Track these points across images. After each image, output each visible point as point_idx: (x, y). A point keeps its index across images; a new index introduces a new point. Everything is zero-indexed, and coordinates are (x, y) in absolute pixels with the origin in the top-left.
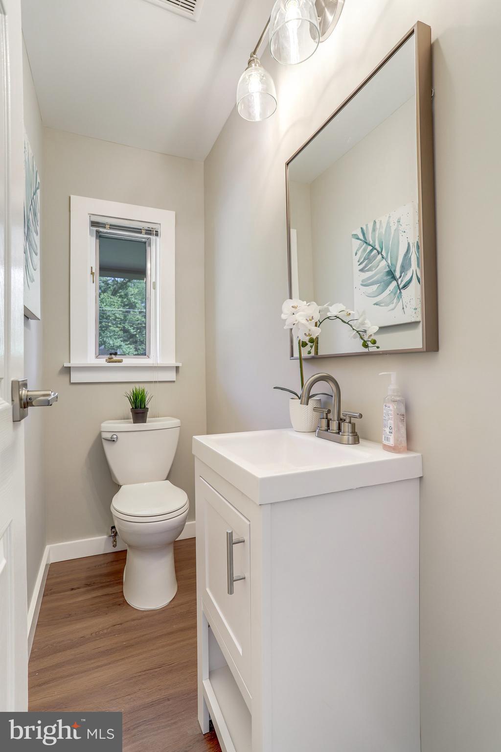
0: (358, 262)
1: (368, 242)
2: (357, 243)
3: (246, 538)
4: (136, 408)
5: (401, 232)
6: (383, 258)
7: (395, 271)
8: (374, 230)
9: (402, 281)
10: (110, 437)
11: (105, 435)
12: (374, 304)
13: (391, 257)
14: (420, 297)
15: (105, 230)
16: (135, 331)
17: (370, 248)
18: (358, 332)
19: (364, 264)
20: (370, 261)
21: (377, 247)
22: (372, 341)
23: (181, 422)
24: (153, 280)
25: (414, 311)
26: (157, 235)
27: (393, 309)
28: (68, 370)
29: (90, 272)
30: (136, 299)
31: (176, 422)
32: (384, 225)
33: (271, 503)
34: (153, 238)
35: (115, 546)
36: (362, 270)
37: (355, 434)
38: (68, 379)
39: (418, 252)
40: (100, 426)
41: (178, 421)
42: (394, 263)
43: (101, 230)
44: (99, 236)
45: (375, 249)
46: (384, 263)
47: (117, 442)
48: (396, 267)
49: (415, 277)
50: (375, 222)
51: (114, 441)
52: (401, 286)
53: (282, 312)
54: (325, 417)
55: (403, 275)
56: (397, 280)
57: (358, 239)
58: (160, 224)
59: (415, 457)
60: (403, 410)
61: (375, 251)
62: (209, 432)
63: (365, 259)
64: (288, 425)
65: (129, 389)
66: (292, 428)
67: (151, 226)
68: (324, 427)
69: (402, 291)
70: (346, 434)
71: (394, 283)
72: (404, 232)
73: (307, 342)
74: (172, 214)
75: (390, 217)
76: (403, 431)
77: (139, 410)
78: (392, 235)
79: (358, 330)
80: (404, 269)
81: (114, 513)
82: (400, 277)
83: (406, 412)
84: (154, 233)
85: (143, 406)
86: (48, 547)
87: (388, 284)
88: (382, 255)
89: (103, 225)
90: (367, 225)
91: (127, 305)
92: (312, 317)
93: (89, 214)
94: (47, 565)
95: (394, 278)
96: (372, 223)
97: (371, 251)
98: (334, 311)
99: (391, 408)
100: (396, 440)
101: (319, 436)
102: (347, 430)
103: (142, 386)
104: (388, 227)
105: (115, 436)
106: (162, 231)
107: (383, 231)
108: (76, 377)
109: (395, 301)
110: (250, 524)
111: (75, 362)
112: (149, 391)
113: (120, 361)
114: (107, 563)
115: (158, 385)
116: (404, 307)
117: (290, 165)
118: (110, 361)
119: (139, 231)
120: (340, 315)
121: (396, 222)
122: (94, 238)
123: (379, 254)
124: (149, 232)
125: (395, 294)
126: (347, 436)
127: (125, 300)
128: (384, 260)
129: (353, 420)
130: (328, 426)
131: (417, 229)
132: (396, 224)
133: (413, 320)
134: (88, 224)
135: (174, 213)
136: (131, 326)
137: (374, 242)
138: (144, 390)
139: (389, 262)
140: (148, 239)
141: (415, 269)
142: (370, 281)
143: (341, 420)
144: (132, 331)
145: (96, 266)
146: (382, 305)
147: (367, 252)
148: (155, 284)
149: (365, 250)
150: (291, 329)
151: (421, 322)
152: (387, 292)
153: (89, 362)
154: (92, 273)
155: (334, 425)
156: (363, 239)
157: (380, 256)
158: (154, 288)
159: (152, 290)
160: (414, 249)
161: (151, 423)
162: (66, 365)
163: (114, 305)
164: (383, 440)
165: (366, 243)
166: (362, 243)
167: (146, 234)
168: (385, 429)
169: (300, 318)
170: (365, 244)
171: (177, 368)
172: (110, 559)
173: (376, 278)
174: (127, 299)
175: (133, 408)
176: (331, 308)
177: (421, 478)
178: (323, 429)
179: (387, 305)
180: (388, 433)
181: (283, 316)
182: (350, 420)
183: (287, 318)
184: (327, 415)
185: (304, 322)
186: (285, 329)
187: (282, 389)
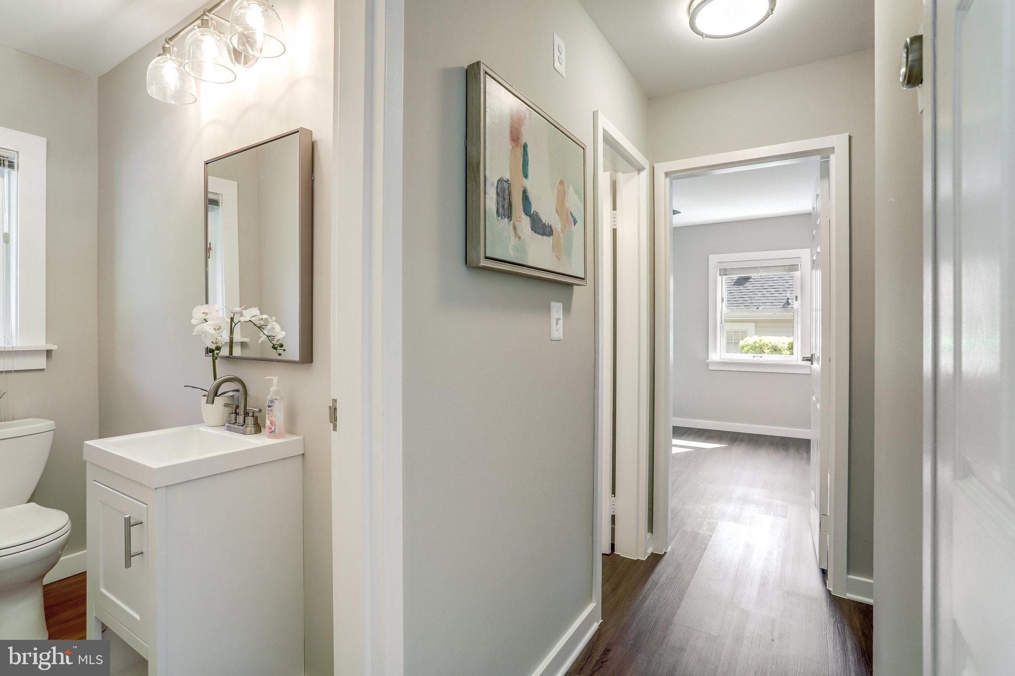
3: (144, 520)
18: (267, 336)
22: (280, 345)
24: (4, 230)
26: (11, 167)
31: (45, 424)
33: (166, 486)
34: (5, 170)
37: (257, 426)
41: (52, 422)
53: (191, 317)
54: (233, 411)
58: (17, 152)
59: (298, 439)
62: (102, 436)
64: (200, 421)
66: (204, 423)
67: (1, 153)
70: (250, 426)
73: (214, 349)
79: (268, 334)
84: (7, 163)
101: (229, 429)
102: (250, 423)
106: (21, 163)
110: (147, 507)
115: (12, 375)
117: (209, 164)
120: (251, 319)
126: (250, 428)
129: (255, 414)
130: (236, 419)
135: (44, 140)
143: (246, 414)
148: (7, 235)
155: (241, 419)
158: (7, 242)
159: (4, 245)
161: (3, 429)
171: (49, 352)
176: (244, 312)
177: (303, 454)
178: (232, 422)
181: (193, 322)
182: (253, 414)
183: (197, 325)
184: (236, 410)
185: (212, 331)
186: (194, 334)
187: (193, 387)
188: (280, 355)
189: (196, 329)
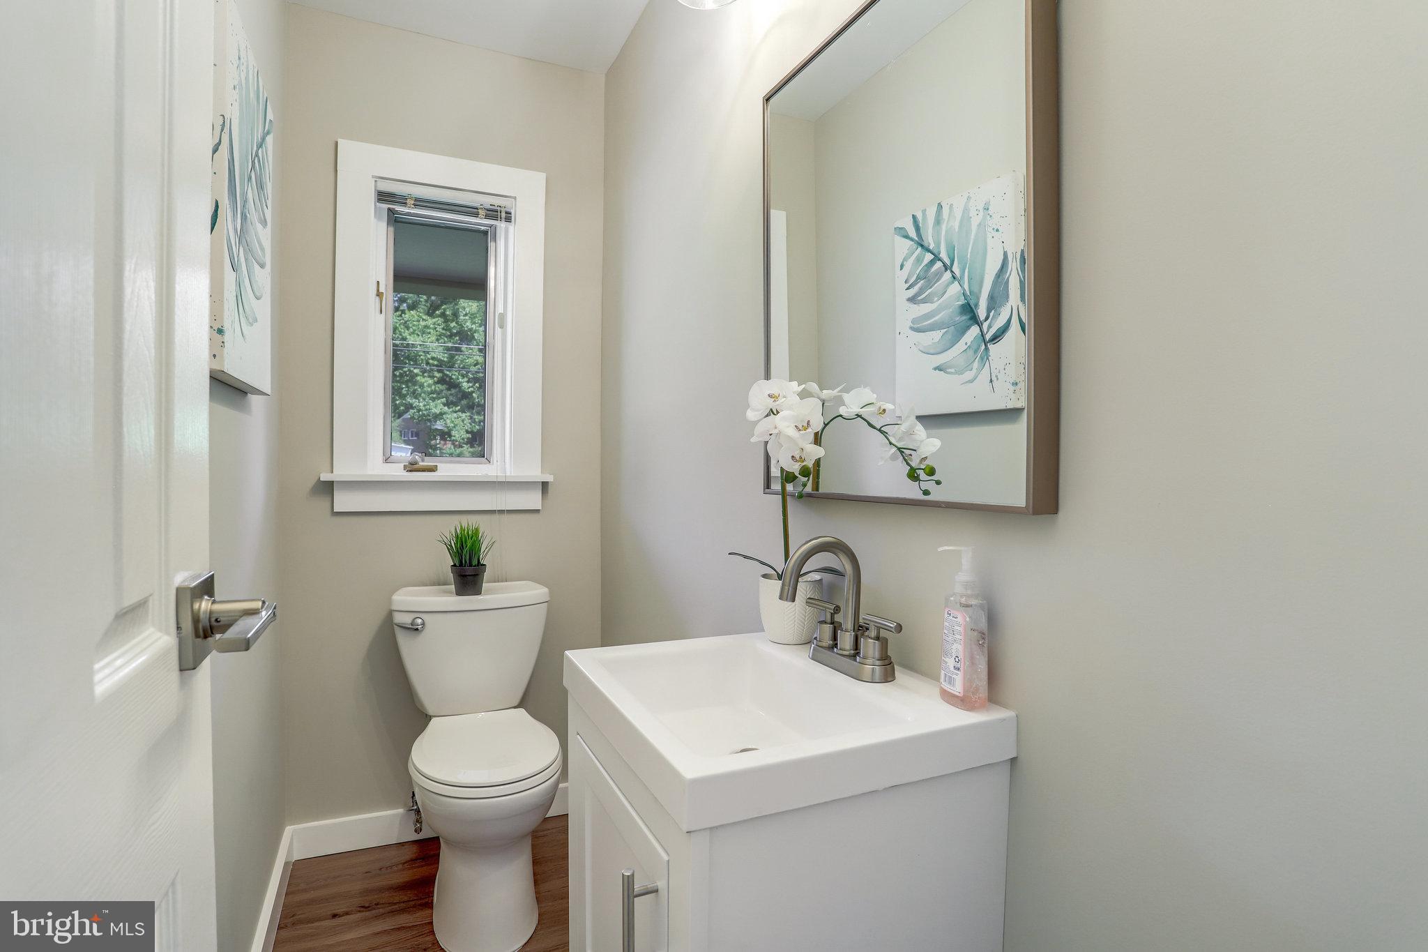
0: (906, 282)
1: (925, 244)
2: (903, 246)
3: (661, 886)
4: (461, 564)
5: (990, 229)
6: (954, 278)
7: (977, 305)
8: (938, 221)
9: (990, 327)
10: (410, 621)
11: (400, 618)
12: (935, 369)
13: (970, 279)
14: (1024, 360)
15: (406, 210)
16: (472, 387)
17: (929, 257)
18: (899, 449)
19: (916, 288)
20: (929, 284)
21: (943, 255)
22: (927, 470)
23: (551, 593)
24: (500, 309)
25: (1012, 388)
26: (508, 219)
27: (971, 381)
28: (327, 488)
29: (375, 292)
30: (474, 323)
31: (537, 592)
32: (958, 214)
33: (711, 829)
34: (501, 225)
35: (418, 831)
36: (912, 300)
37: (887, 662)
38: (328, 504)
39: (1023, 271)
40: (390, 601)
41: (546, 590)
42: (975, 290)
43: (398, 208)
44: (394, 219)
45: (939, 260)
46: (955, 288)
47: (423, 634)
48: (978, 299)
49: (1015, 320)
50: (940, 207)
51: (417, 629)
52: (988, 337)
53: (745, 408)
54: (829, 619)
55: (992, 314)
56: (980, 325)
57: (907, 237)
58: (515, 198)
59: (1004, 719)
60: (983, 624)
61: (939, 265)
63: (918, 278)
65: (449, 527)
66: (764, 633)
67: (497, 201)
68: (828, 642)
69: (990, 346)
70: (869, 661)
71: (975, 330)
72: (997, 230)
73: (797, 474)
74: (541, 178)
75: (969, 198)
76: (982, 667)
77: (469, 571)
78: (973, 233)
79: (899, 445)
80: (995, 301)
81: (416, 777)
82: (987, 319)
83: (988, 628)
84: (503, 215)
85: (475, 562)
86: (289, 830)
87: (963, 331)
88: (952, 272)
89: (402, 200)
90: (924, 212)
91: (456, 335)
92: (809, 421)
93: (373, 177)
94: (286, 864)
95: (974, 319)
96: (935, 208)
97: (932, 263)
98: (852, 403)
99: (960, 619)
100: (968, 683)
101: (816, 658)
102: (870, 652)
103: (473, 521)
104: (966, 219)
105: (419, 621)
106: (519, 213)
107: (956, 225)
108: (344, 501)
109: (976, 365)
110: (668, 861)
111: (342, 471)
112: (488, 531)
113: (432, 469)
114: (404, 863)
115: (505, 517)
116: (994, 378)
117: (772, 101)
118: (412, 467)
119: (472, 211)
120: (863, 412)
121: (981, 211)
122: (384, 224)
123: (946, 270)
124: (493, 213)
125: (976, 352)
126: (871, 667)
127: (453, 324)
128: (956, 283)
129: (883, 633)
130: (835, 638)
131: (1022, 226)
132: (981, 214)
133: (1010, 406)
134: (372, 196)
135: (544, 175)
136: (463, 376)
137: (938, 245)
138: (477, 530)
139: (966, 286)
140: (491, 226)
141: (1016, 306)
142: (929, 322)
143: (860, 630)
144: (465, 385)
145: (387, 280)
146: (950, 370)
147: (923, 265)
148: (502, 317)
149: (919, 260)
150: (766, 443)
151: (1026, 411)
152: (961, 346)
153: (370, 473)
154: (379, 294)
155: (846, 640)
156: (917, 239)
157: (948, 275)
158: (502, 327)
159: (498, 330)
160: (1014, 264)
161: (492, 594)
162: (325, 477)
163: (430, 333)
164: (942, 680)
165: (922, 246)
166: (915, 246)
167: (487, 217)
168: (947, 660)
169: (784, 424)
170: (920, 249)
171: (545, 485)
172: (409, 853)
173: (940, 315)
174: (456, 323)
175: (455, 565)
176: (846, 397)
177: (1013, 761)
178: (824, 644)
179: (960, 372)
180: (952, 669)
181: (751, 415)
182: (879, 633)
183: (759, 421)
184: (832, 615)
185: (791, 432)
186: (753, 440)
187: (745, 557)
188: (926, 493)
189: (759, 429)
